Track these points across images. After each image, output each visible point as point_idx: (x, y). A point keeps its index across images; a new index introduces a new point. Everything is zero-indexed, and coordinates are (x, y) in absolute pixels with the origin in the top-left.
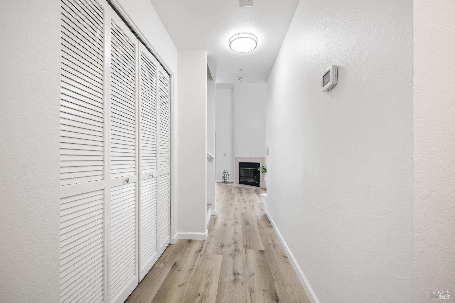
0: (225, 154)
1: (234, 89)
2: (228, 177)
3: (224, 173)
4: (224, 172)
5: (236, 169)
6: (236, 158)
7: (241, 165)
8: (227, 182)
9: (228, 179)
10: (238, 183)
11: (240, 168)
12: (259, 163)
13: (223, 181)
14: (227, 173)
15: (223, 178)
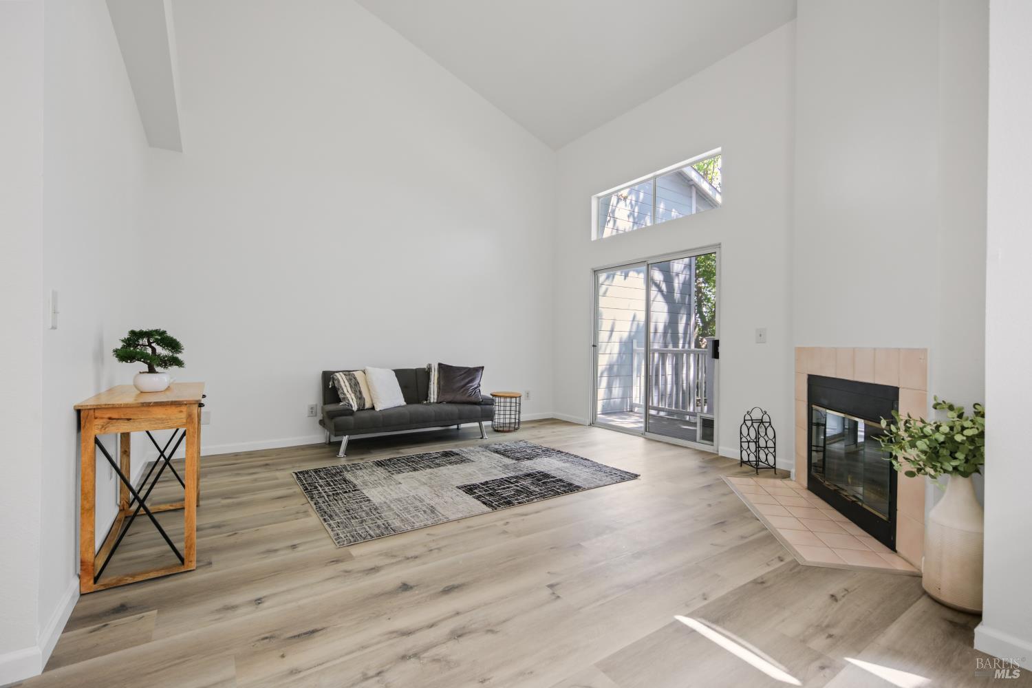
5: (797, 411)
6: (799, 352)
7: (817, 388)
9: (772, 450)
10: (805, 483)
11: (814, 406)
12: (896, 389)
13: (745, 458)
14: (767, 425)
15: (745, 445)
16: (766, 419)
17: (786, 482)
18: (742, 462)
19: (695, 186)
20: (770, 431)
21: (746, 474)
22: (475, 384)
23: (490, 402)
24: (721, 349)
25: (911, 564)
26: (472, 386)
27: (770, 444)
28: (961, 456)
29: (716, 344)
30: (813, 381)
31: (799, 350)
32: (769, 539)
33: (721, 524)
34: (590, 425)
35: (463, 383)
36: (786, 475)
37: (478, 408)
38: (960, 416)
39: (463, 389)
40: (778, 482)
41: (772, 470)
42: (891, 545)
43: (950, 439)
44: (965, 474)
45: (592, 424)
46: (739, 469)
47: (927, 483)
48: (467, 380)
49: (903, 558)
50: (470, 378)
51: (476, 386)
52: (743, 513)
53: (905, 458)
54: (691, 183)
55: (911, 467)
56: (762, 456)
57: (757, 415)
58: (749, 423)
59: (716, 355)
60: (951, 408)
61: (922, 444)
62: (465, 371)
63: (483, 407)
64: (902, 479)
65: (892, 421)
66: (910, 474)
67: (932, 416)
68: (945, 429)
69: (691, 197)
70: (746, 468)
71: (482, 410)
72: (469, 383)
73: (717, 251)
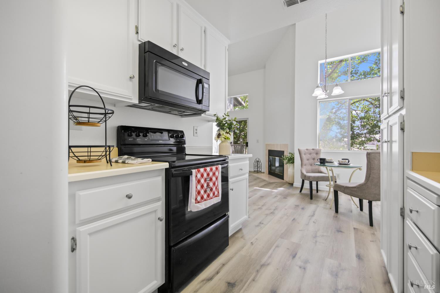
0: (257, 141)
5: (266, 158)
9: (260, 167)
10: (268, 173)
11: (270, 156)
12: (284, 151)
13: (255, 170)
15: (255, 167)
16: (259, 160)
17: (264, 174)
20: (260, 163)
21: (256, 173)
24: (249, 144)
27: (260, 166)
28: (292, 160)
29: (247, 143)
30: (269, 151)
31: (266, 145)
32: (265, 180)
33: (255, 180)
36: (264, 173)
38: (292, 155)
40: (262, 174)
41: (261, 172)
42: (283, 179)
43: (291, 157)
44: (292, 163)
46: (253, 173)
47: (288, 165)
52: (258, 178)
53: (285, 162)
55: (286, 163)
56: (258, 170)
57: (257, 160)
58: (256, 162)
59: (247, 145)
60: (291, 153)
61: (287, 159)
64: (285, 165)
65: (284, 156)
66: (286, 164)
67: (289, 155)
68: (290, 156)
70: (255, 172)
73: (247, 120)
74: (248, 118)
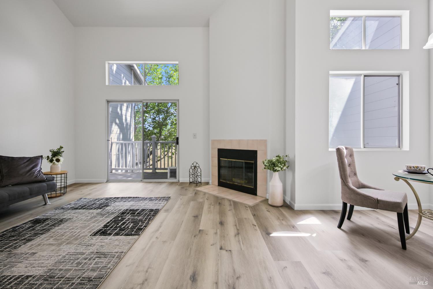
0: (195, 136)
1: (209, 26)
2: (199, 174)
3: (193, 168)
4: (192, 166)
5: (212, 161)
6: (213, 141)
7: (222, 153)
8: (198, 184)
9: (200, 176)
10: (217, 184)
11: (221, 159)
12: (256, 151)
13: (191, 181)
14: (198, 168)
15: (191, 176)
16: (197, 165)
17: (207, 186)
18: (190, 183)
19: (133, 70)
22: (38, 168)
23: (52, 179)
24: (179, 141)
25: (262, 197)
26: (36, 170)
29: (177, 139)
30: (220, 151)
32: (235, 203)
34: (107, 182)
35: (28, 169)
36: (207, 183)
37: (44, 184)
39: (29, 173)
41: (200, 184)
42: (254, 194)
45: (108, 181)
46: (189, 186)
48: (31, 166)
49: (259, 196)
50: (33, 165)
51: (39, 169)
54: (132, 68)
57: (195, 164)
59: (177, 143)
62: (27, 159)
63: (48, 183)
69: (132, 74)
70: (192, 184)
71: (48, 185)
72: (33, 167)
73: (177, 102)
74: (178, 100)
